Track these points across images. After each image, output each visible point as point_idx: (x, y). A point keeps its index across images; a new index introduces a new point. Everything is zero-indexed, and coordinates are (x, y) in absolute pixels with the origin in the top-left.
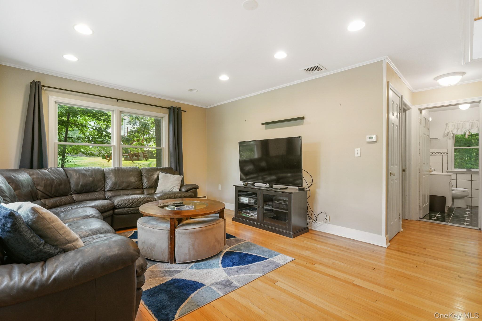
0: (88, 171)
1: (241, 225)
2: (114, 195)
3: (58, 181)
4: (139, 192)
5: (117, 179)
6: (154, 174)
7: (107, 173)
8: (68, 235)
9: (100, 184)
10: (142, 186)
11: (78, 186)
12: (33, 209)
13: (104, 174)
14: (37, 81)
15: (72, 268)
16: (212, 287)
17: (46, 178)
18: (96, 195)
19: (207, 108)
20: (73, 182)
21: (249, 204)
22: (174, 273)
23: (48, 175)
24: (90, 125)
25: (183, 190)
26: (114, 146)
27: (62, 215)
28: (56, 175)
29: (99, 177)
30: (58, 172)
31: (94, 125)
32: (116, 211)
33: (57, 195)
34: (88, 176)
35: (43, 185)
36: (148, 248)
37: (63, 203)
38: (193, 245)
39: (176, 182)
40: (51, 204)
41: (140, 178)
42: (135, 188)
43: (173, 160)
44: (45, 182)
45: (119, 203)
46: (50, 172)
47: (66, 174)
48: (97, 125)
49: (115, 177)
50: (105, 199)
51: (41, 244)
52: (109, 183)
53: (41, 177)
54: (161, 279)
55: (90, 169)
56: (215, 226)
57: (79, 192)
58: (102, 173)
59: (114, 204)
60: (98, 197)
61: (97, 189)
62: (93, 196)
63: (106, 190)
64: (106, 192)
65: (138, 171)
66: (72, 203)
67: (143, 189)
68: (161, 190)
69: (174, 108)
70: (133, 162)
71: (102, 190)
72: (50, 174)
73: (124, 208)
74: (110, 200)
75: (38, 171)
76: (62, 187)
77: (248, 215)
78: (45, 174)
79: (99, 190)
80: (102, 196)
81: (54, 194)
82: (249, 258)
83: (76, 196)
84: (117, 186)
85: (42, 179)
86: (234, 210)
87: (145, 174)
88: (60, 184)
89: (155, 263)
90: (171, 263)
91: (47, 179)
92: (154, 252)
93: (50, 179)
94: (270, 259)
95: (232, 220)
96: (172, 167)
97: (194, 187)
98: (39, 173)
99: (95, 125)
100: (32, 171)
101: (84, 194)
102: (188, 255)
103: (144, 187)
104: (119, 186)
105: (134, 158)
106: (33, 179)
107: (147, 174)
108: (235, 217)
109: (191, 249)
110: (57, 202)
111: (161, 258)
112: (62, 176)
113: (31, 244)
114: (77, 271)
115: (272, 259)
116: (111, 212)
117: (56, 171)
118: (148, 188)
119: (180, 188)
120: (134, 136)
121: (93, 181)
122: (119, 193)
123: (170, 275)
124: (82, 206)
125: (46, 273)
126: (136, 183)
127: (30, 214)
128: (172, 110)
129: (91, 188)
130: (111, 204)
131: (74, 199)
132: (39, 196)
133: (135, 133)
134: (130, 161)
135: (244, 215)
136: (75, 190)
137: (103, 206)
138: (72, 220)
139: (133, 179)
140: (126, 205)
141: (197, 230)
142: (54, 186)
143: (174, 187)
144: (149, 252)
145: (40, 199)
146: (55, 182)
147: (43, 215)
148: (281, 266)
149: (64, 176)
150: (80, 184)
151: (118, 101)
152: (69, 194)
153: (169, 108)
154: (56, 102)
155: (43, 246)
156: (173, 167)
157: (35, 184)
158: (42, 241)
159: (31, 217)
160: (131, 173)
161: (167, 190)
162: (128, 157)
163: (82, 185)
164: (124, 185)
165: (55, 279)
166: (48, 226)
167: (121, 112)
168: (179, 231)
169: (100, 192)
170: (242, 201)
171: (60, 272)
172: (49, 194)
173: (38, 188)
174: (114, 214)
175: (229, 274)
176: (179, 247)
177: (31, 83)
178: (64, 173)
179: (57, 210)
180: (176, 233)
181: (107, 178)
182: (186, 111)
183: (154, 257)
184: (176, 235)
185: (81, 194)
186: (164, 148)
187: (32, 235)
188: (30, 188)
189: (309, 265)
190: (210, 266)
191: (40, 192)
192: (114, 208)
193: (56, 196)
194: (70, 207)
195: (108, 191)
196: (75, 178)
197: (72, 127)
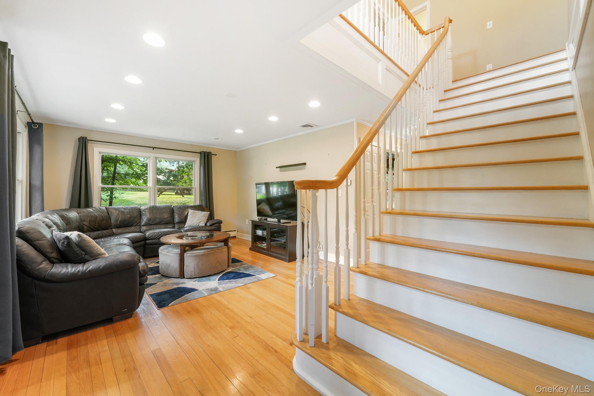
0: (126, 209)
1: (254, 253)
2: (149, 229)
3: (101, 218)
4: (170, 226)
5: (151, 216)
6: (185, 211)
7: (143, 210)
8: (99, 251)
9: (136, 220)
10: (173, 221)
11: (117, 221)
12: (79, 235)
13: (141, 212)
14: (84, 137)
15: (99, 266)
16: (203, 291)
17: (90, 215)
18: (133, 228)
19: (237, 150)
20: (113, 219)
21: (262, 236)
22: (180, 284)
23: (92, 213)
24: (140, 160)
25: (208, 224)
26: (150, 187)
27: (101, 243)
28: (99, 213)
29: (135, 214)
30: (101, 210)
31: (143, 160)
32: (147, 241)
33: (100, 229)
34: (126, 213)
35: (89, 221)
36: (165, 267)
37: (104, 235)
38: (198, 265)
39: (203, 217)
40: (94, 236)
41: (172, 214)
42: (167, 223)
43: (203, 198)
44: (90, 219)
45: (150, 235)
46: (94, 210)
47: (108, 212)
48: (146, 160)
49: (150, 213)
50: (140, 232)
51: (83, 254)
52: (144, 219)
53: (87, 215)
54: (170, 287)
55: (127, 208)
56: (217, 251)
57: (118, 227)
58: (138, 210)
59: (145, 236)
60: (135, 230)
61: (134, 224)
62: (130, 230)
63: (141, 225)
64: (141, 227)
65: (171, 208)
66: (112, 235)
67: (174, 224)
68: (189, 225)
69: (205, 152)
70: (183, 196)
71: (138, 224)
72: (94, 212)
73: (154, 239)
74: (144, 234)
75: (84, 210)
76: (104, 222)
77: (262, 246)
78: (90, 212)
79: (135, 225)
80: (138, 230)
81: (97, 228)
82: (242, 275)
83: (116, 230)
84: (151, 222)
85: (88, 216)
86: (251, 240)
87: (176, 211)
88: (102, 220)
89: (170, 278)
90: (181, 278)
91: (92, 216)
92: (169, 270)
93: (94, 216)
94: (257, 276)
95: (250, 250)
96: (202, 205)
97: (218, 222)
98: (85, 212)
99: (145, 160)
100: (80, 210)
101: (123, 228)
102: (193, 272)
103: (175, 222)
104: (153, 221)
105: (185, 193)
106: (80, 216)
107: (178, 211)
108: (252, 247)
109: (195, 268)
110: (100, 235)
111: (174, 275)
112: (104, 213)
113: (77, 254)
114: (101, 267)
115: (259, 276)
116: (143, 242)
117: (99, 210)
118: (179, 223)
119: (206, 222)
120: (183, 171)
121: (130, 218)
122: (152, 227)
123: (177, 285)
124: (118, 238)
125: (85, 268)
126: (168, 218)
127: (77, 238)
128: (203, 154)
129: (129, 223)
130: (143, 236)
131: (114, 232)
132: (85, 230)
133: (184, 168)
134: (180, 195)
135: (259, 246)
136: (114, 225)
137: (136, 237)
138: (108, 247)
139: (166, 216)
140: (156, 237)
141: (200, 254)
142: (97, 222)
143: (201, 222)
144: (166, 270)
145: (86, 232)
146: (98, 218)
147: (84, 238)
148: (262, 280)
149: (105, 213)
150: (119, 219)
151: (153, 149)
152: (110, 228)
153: (200, 153)
154: (100, 152)
155: (84, 256)
156: (204, 204)
157: (81, 220)
158: (84, 253)
159: (78, 239)
160: (164, 210)
161: (195, 225)
162: (179, 191)
163: (120, 221)
164: (157, 220)
165: (89, 270)
166: (87, 245)
167: (156, 158)
168: (187, 255)
169: (137, 226)
170: (257, 233)
171: (92, 268)
172: (93, 228)
173: (85, 223)
174: (146, 244)
175: (219, 284)
176: (187, 266)
177: (79, 139)
178: (106, 211)
179: (99, 240)
180: (184, 256)
181: (142, 215)
182: (216, 155)
183: (169, 274)
184: (185, 257)
185: (119, 228)
186: (196, 188)
187: (78, 249)
188: (78, 224)
189: (284, 279)
190: (210, 280)
191: (86, 227)
192: (146, 239)
193: (98, 230)
194: (109, 238)
195: (143, 225)
196: (115, 215)
197: (120, 164)
